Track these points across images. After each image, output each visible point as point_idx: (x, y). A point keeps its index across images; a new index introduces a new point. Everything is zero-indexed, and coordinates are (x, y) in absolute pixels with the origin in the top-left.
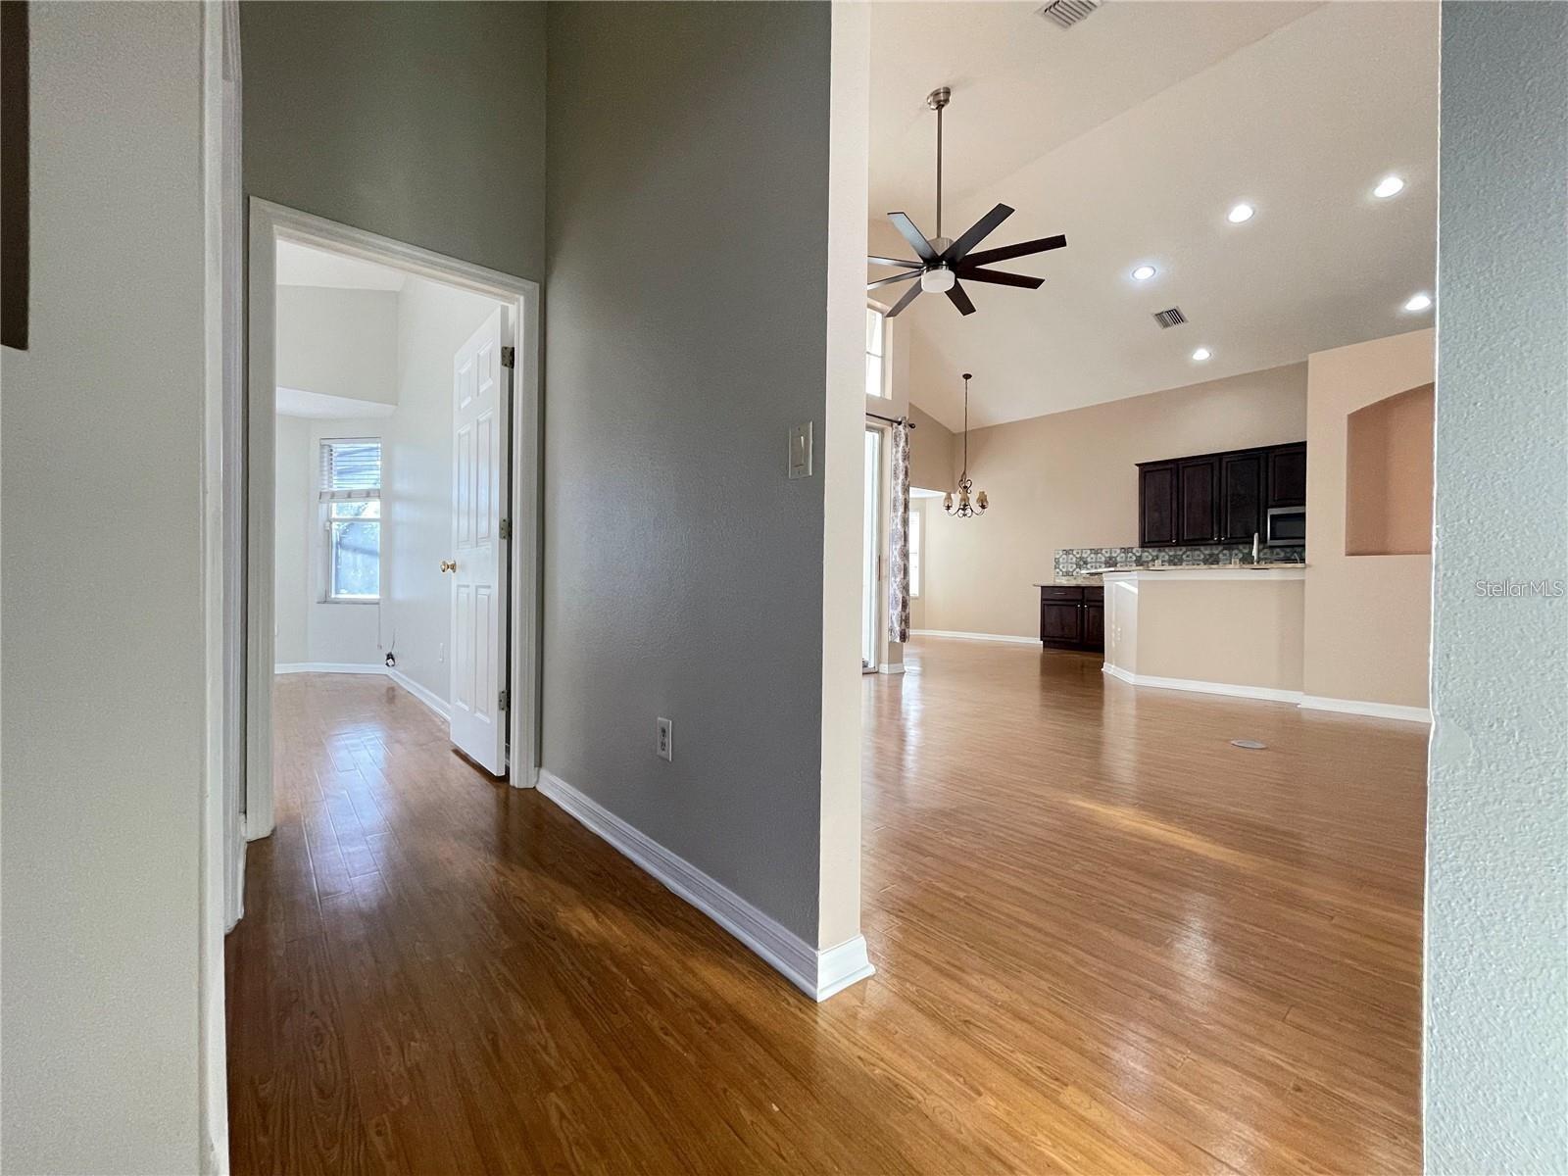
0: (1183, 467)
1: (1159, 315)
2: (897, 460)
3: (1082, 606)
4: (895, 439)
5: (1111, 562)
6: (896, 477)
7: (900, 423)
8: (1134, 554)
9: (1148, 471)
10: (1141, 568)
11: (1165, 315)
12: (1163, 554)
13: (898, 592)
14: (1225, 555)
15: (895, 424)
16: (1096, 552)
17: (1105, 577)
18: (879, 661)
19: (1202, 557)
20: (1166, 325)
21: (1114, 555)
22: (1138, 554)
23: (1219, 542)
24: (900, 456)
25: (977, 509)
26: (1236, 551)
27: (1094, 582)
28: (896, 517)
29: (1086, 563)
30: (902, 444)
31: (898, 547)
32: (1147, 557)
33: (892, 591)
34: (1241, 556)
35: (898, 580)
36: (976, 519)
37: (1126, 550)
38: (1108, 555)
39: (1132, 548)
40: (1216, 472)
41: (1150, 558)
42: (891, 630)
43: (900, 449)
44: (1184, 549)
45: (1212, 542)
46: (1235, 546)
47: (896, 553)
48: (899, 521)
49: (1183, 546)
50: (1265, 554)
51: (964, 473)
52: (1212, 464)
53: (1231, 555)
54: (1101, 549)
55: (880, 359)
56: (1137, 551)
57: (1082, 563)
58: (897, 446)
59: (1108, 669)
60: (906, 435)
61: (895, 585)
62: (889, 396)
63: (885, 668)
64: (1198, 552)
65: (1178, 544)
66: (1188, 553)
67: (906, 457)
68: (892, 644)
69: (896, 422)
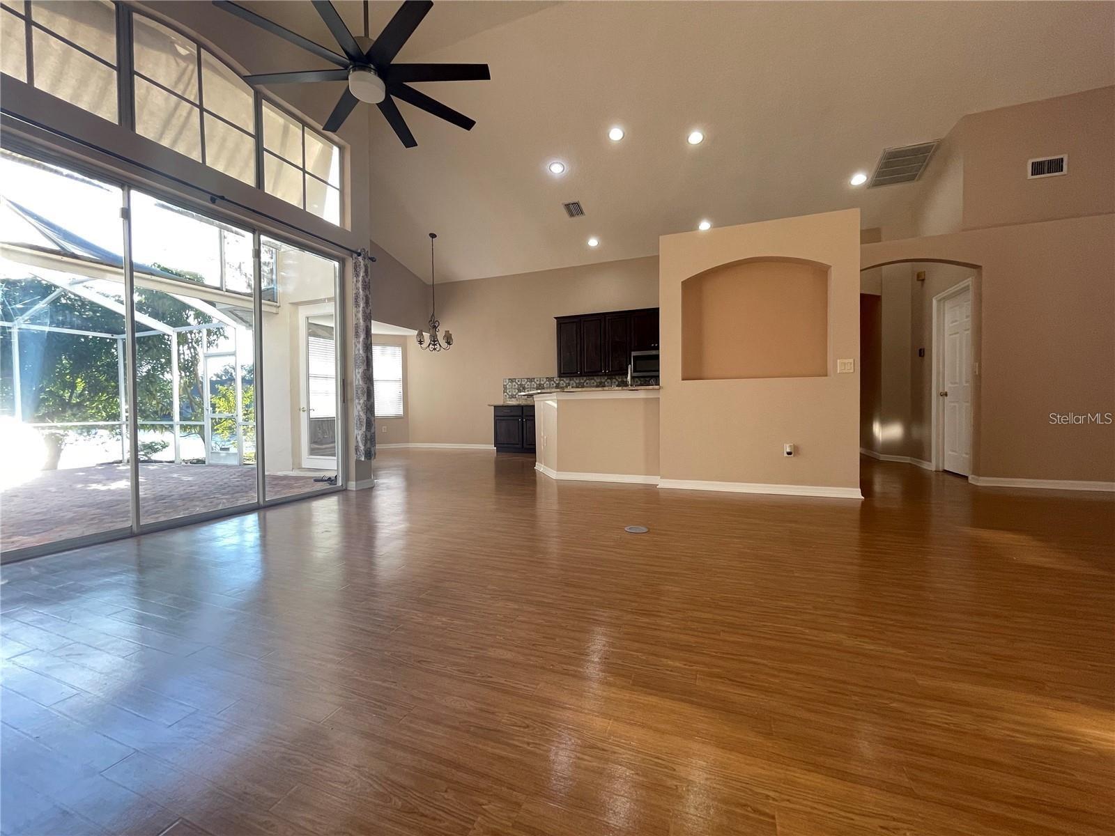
0: (584, 321)
1: (567, 206)
2: (357, 289)
3: (522, 420)
4: (356, 270)
5: (540, 387)
6: (357, 305)
7: (359, 255)
8: (555, 382)
9: (563, 323)
10: (558, 390)
11: (571, 207)
12: (572, 381)
13: (361, 413)
14: (608, 383)
15: (355, 255)
16: (531, 380)
17: (536, 398)
18: (346, 478)
19: (595, 384)
20: (572, 215)
21: (542, 383)
22: (557, 382)
23: (605, 374)
24: (360, 285)
25: (444, 344)
27: (529, 402)
28: (359, 342)
29: (524, 388)
30: (362, 274)
31: (361, 370)
32: (563, 383)
33: (356, 413)
35: (362, 401)
36: (444, 354)
37: (550, 379)
38: (538, 383)
39: (553, 378)
40: (602, 324)
41: (565, 384)
42: (357, 449)
43: (360, 278)
44: (585, 378)
45: (600, 374)
46: (615, 376)
47: (359, 376)
48: (360, 346)
49: (585, 376)
50: (636, 381)
51: (433, 315)
52: (600, 320)
53: (612, 383)
54: (534, 379)
55: (338, 192)
56: (557, 380)
57: (522, 388)
58: (357, 275)
59: (540, 467)
60: (366, 266)
61: (359, 407)
62: (348, 227)
63: (352, 485)
64: (593, 381)
65: (581, 375)
66: (587, 381)
67: (366, 286)
68: (358, 462)
69: (356, 253)
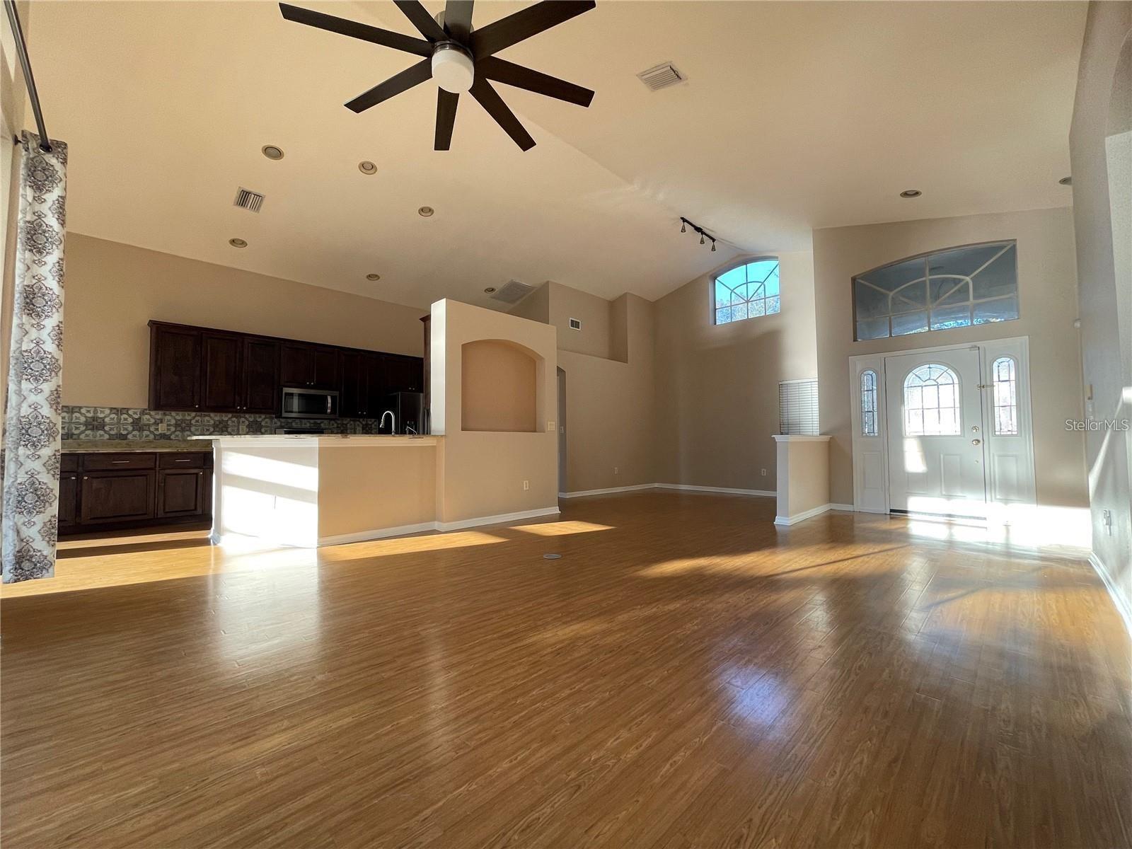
0: (208, 338)
8: (130, 416)
12: (169, 417)
26: (243, 419)
32: (148, 420)
34: (247, 423)
41: (153, 421)
45: (237, 410)
46: (242, 415)
50: (266, 423)
52: (235, 340)
66: (197, 418)
